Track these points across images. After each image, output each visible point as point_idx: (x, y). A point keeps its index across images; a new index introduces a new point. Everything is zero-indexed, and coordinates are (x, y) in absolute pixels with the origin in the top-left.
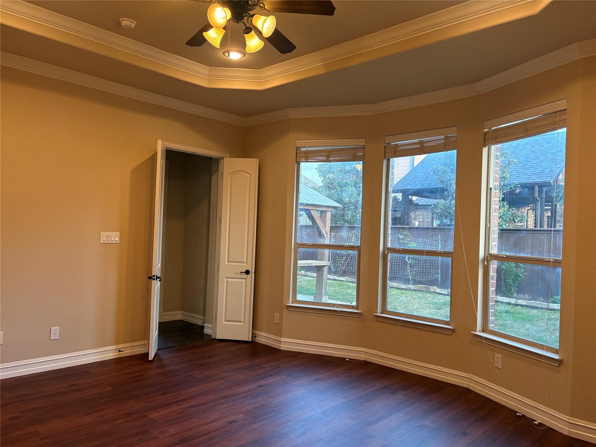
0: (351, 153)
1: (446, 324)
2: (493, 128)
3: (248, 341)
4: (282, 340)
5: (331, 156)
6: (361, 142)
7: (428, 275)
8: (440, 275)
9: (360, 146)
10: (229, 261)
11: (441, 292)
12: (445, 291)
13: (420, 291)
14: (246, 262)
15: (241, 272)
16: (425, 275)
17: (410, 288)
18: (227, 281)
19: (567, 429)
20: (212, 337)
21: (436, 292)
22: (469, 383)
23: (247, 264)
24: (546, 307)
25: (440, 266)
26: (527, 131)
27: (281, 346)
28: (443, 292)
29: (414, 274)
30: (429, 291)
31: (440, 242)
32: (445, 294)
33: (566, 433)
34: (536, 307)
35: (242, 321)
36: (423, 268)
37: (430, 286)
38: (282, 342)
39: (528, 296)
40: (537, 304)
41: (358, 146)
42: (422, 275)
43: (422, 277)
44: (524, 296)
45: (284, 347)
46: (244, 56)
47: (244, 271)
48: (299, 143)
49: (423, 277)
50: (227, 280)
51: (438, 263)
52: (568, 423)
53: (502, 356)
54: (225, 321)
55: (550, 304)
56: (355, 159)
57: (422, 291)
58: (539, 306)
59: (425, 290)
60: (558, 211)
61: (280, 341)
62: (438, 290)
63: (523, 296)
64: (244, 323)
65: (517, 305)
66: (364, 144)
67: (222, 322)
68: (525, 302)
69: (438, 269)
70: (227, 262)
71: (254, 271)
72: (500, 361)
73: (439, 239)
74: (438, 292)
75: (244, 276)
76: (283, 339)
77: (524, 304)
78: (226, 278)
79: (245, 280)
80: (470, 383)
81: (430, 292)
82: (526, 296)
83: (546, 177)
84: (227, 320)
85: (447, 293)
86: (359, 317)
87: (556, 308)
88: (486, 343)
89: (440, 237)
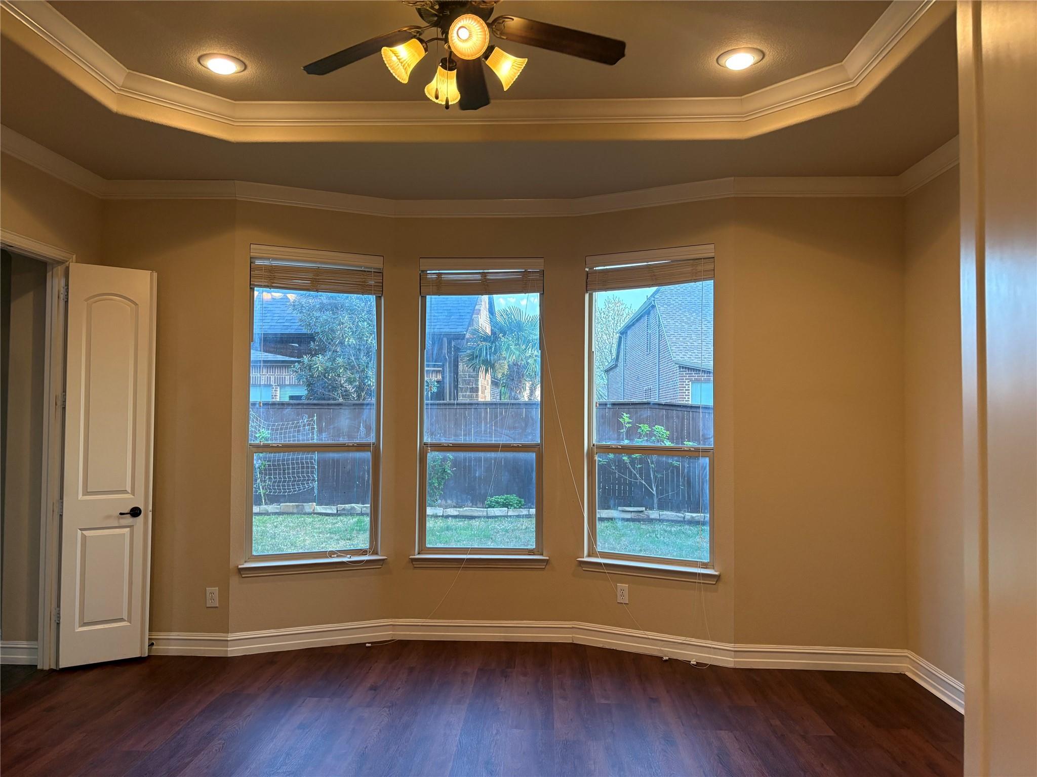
0: (358, 280)
1: (530, 553)
2: (597, 268)
3: (140, 657)
4: (229, 639)
5: (320, 280)
6: (375, 263)
7: (293, 485)
8: (316, 483)
9: (374, 268)
10: (86, 492)
11: (324, 511)
12: (331, 509)
13: (288, 514)
14: (130, 492)
15: (121, 514)
16: (288, 486)
17: (268, 512)
18: (84, 538)
19: (731, 659)
20: (39, 667)
21: (315, 511)
22: (574, 635)
23: (134, 495)
24: (485, 514)
25: (316, 467)
26: (656, 279)
27: (229, 649)
28: (329, 511)
29: (269, 485)
30: (304, 511)
31: (315, 426)
32: (332, 514)
33: (731, 665)
34: (471, 516)
35: (124, 618)
36: (284, 474)
37: (304, 504)
38: (229, 643)
39: (451, 502)
40: (473, 512)
41: (371, 268)
42: (283, 486)
43: (283, 489)
44: (446, 502)
45: (234, 651)
46: (243, 69)
47: (127, 510)
48: (255, 250)
49: (285, 489)
50: (82, 533)
51: (312, 463)
52: (733, 653)
53: (629, 586)
54: (81, 626)
55: (489, 509)
56: (363, 289)
57: (293, 514)
58: (476, 514)
59: (295, 511)
60: (460, 375)
61: (227, 640)
62: (320, 509)
63: (444, 503)
64: (129, 621)
65: (447, 517)
66: (381, 266)
67: (75, 630)
68: (456, 510)
69: (312, 472)
70: (83, 495)
71: (151, 508)
72: (626, 593)
73: (314, 422)
74: (319, 511)
75: (129, 520)
76: (231, 636)
77: (456, 513)
78: (80, 529)
79: (128, 529)
80: (576, 634)
81: (305, 514)
82: (449, 502)
83: (456, 327)
84: (85, 622)
85: (336, 512)
86: (380, 568)
87: (497, 515)
88: (608, 573)
89: (315, 418)
